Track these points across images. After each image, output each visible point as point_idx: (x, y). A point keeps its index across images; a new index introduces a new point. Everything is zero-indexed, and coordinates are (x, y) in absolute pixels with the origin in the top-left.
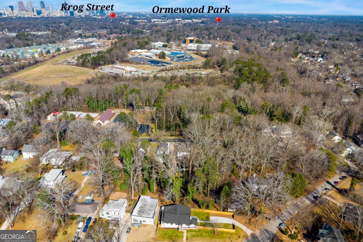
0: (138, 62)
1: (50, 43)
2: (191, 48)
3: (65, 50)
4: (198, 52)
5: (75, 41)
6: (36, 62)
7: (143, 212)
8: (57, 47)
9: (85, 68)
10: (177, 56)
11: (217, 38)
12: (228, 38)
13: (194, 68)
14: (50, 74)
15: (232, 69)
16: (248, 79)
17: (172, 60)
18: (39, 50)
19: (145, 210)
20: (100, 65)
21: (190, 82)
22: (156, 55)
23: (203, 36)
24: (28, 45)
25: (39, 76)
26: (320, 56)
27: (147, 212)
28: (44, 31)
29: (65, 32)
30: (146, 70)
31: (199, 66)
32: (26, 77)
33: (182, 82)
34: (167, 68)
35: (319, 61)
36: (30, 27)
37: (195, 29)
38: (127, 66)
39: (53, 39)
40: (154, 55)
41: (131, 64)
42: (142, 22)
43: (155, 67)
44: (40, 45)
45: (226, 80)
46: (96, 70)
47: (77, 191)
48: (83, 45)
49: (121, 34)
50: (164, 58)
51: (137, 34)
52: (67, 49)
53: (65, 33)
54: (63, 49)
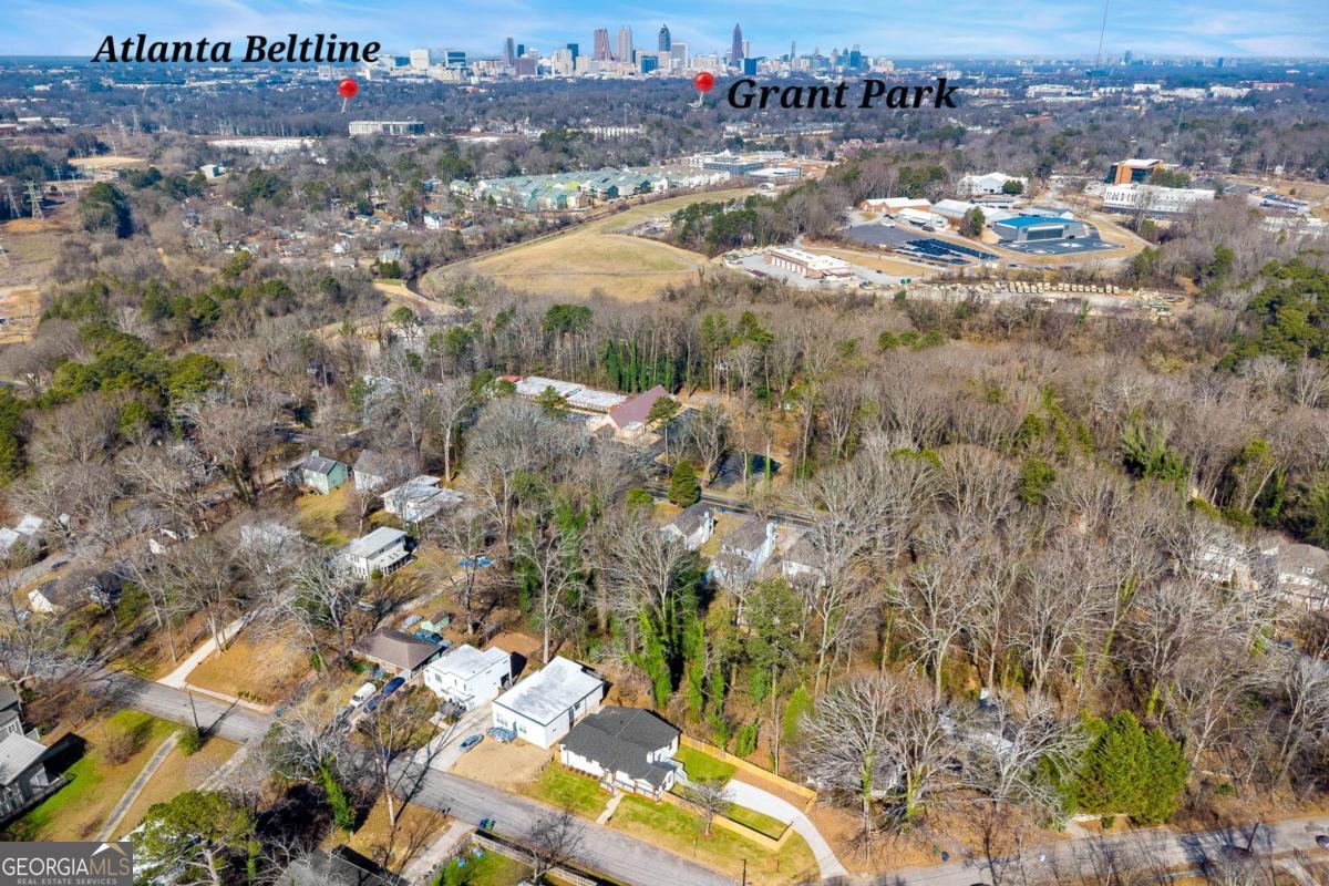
0: (870, 244)
1: (630, 165)
2: (1118, 203)
3: (666, 187)
4: (1135, 221)
5: (709, 160)
6: (565, 224)
7: (532, 704)
8: (645, 177)
9: (685, 252)
13: (1078, 281)
14: (573, 262)
15: (1240, 298)
17: (1004, 242)
18: (587, 186)
19: (543, 699)
20: (737, 243)
22: (953, 222)
23: (1209, 153)
24: (562, 169)
25: (543, 267)
27: (541, 706)
28: (630, 123)
29: (691, 128)
30: (887, 273)
31: (1104, 274)
32: (508, 267)
33: (1001, 330)
34: (966, 274)
36: (597, 111)
37: (1183, 126)
38: (825, 253)
39: (642, 152)
40: (945, 221)
41: (844, 247)
42: (985, 97)
44: (597, 169)
46: (717, 260)
47: (415, 601)
48: (727, 176)
49: (880, 140)
50: (977, 234)
51: (937, 140)
52: (673, 186)
53: (689, 132)
54: (660, 185)
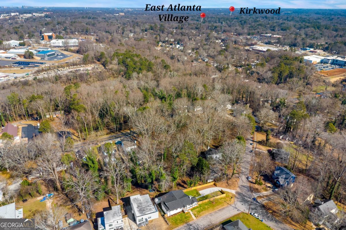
0: (2, 66)
7: (144, 210)
10: (48, 54)
11: (75, 32)
12: (87, 31)
13: (73, 65)
15: (115, 62)
16: (135, 69)
17: (43, 58)
19: (144, 208)
21: (78, 80)
22: (20, 56)
26: (176, 43)
30: (17, 73)
35: (177, 47)
43: (27, 69)
45: (114, 73)
50: (33, 58)
